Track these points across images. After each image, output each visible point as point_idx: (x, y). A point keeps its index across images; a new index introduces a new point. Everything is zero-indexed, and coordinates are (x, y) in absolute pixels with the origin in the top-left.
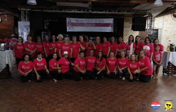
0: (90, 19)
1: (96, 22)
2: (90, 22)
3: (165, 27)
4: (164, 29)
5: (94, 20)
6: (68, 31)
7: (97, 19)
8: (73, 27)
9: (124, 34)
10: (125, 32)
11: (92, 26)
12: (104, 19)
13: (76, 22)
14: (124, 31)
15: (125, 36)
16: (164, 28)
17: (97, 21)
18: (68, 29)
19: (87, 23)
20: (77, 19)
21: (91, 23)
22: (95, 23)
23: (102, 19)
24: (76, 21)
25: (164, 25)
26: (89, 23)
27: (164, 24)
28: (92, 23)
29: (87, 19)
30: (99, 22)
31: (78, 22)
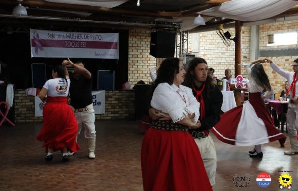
0: (76, 34)
1: (87, 40)
2: (77, 39)
3: (203, 48)
4: (201, 53)
5: (83, 35)
6: (32, 56)
7: (90, 34)
8: (44, 48)
9: (129, 61)
10: (131, 59)
11: (80, 47)
12: (103, 35)
13: (50, 38)
14: (129, 56)
15: (131, 67)
16: (200, 50)
17: (89, 38)
18: (33, 53)
19: (71, 41)
20: (51, 32)
21: (78, 41)
22: (86, 42)
23: (98, 34)
24: (50, 36)
25: (200, 45)
26: (74, 41)
27: (201, 43)
28: (81, 41)
29: (71, 34)
30: (92, 40)
31: (53, 39)
